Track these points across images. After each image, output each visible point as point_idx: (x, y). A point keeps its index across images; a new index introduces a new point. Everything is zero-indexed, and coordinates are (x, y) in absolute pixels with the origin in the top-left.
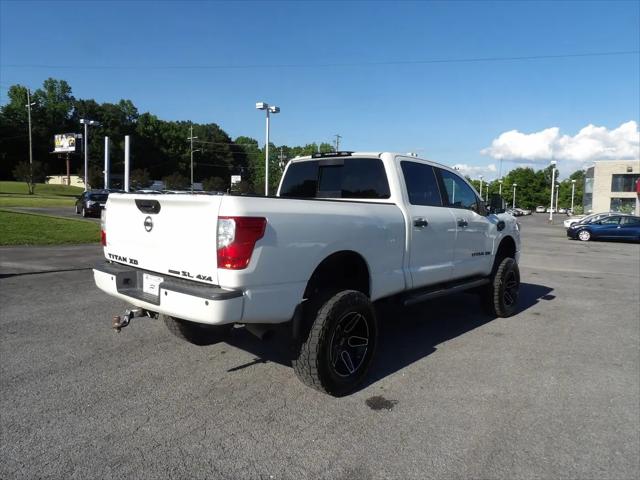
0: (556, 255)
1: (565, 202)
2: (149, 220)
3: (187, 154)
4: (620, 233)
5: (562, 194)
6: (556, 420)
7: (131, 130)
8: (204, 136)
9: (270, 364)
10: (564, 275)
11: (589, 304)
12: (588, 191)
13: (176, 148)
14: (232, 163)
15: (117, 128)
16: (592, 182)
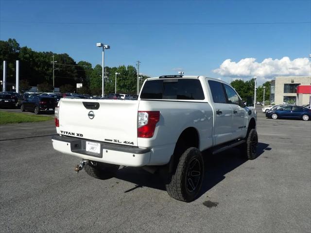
0: (263, 127)
1: (260, 99)
2: (91, 113)
3: (51, 71)
4: (292, 115)
5: (258, 94)
6: (296, 208)
7: (16, 57)
8: (60, 60)
9: (145, 188)
10: (272, 137)
11: (289, 151)
12: (272, 92)
13: (43, 67)
14: (76, 76)
15: (7, 55)
16: (274, 88)
